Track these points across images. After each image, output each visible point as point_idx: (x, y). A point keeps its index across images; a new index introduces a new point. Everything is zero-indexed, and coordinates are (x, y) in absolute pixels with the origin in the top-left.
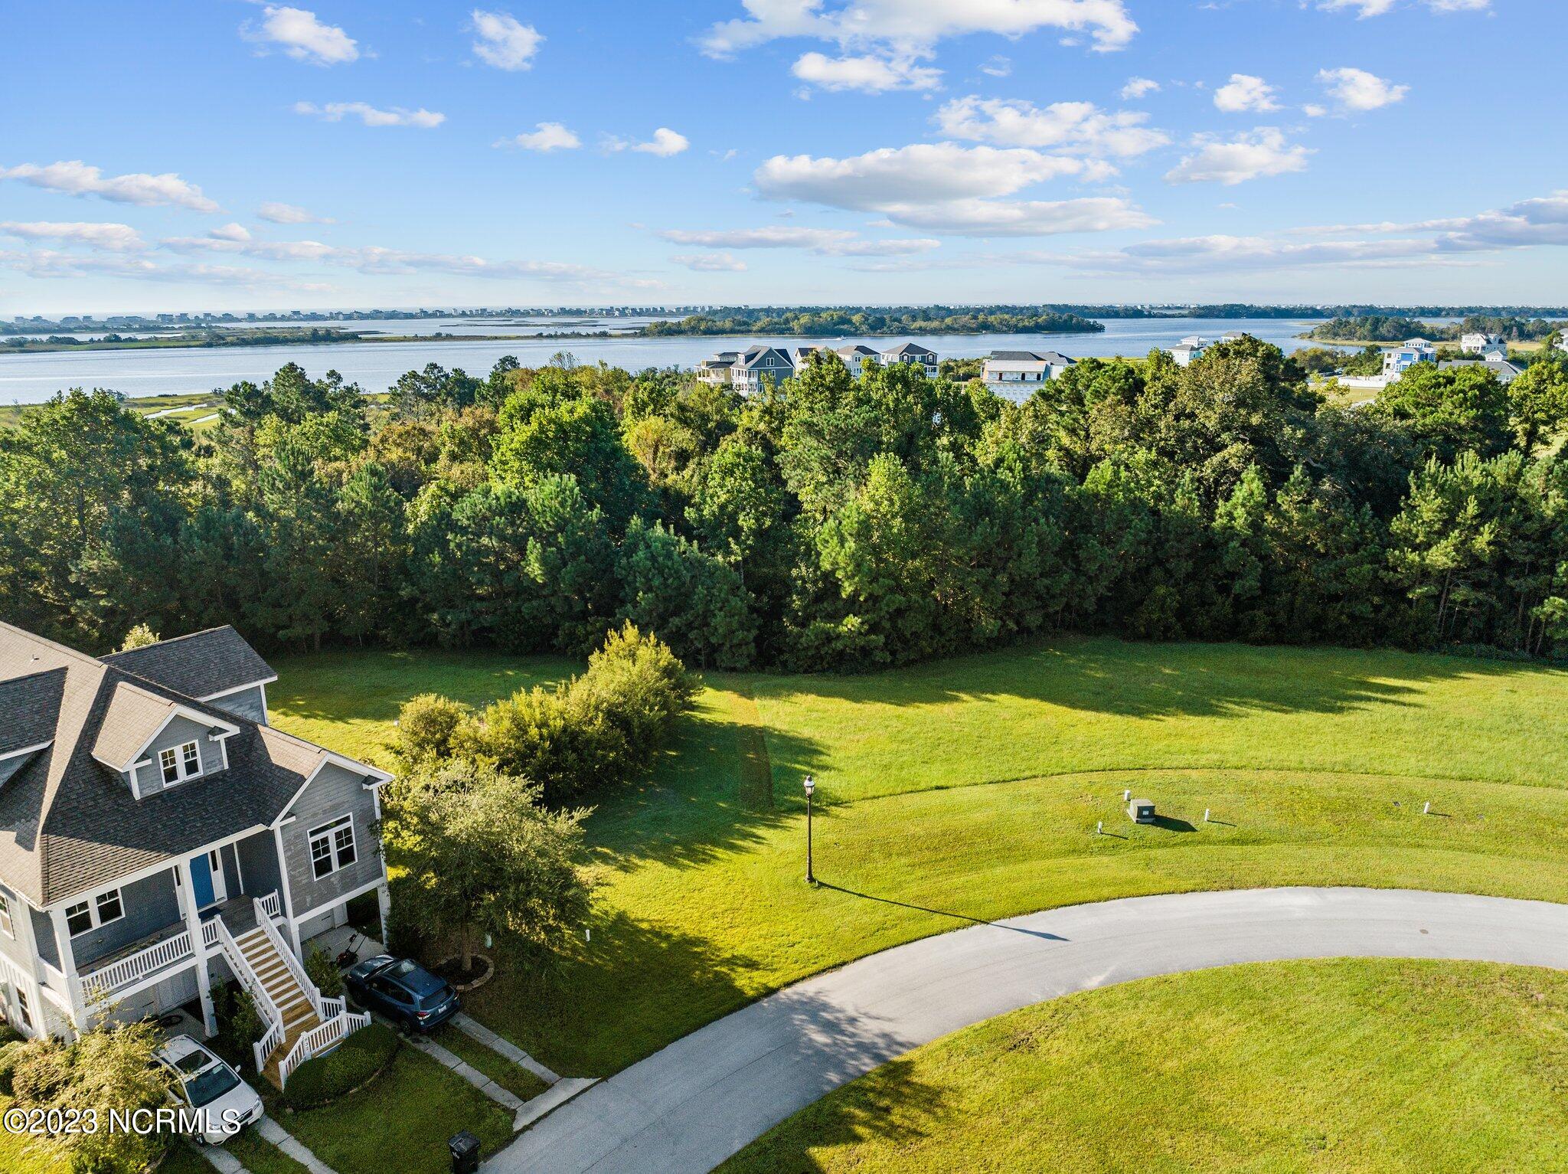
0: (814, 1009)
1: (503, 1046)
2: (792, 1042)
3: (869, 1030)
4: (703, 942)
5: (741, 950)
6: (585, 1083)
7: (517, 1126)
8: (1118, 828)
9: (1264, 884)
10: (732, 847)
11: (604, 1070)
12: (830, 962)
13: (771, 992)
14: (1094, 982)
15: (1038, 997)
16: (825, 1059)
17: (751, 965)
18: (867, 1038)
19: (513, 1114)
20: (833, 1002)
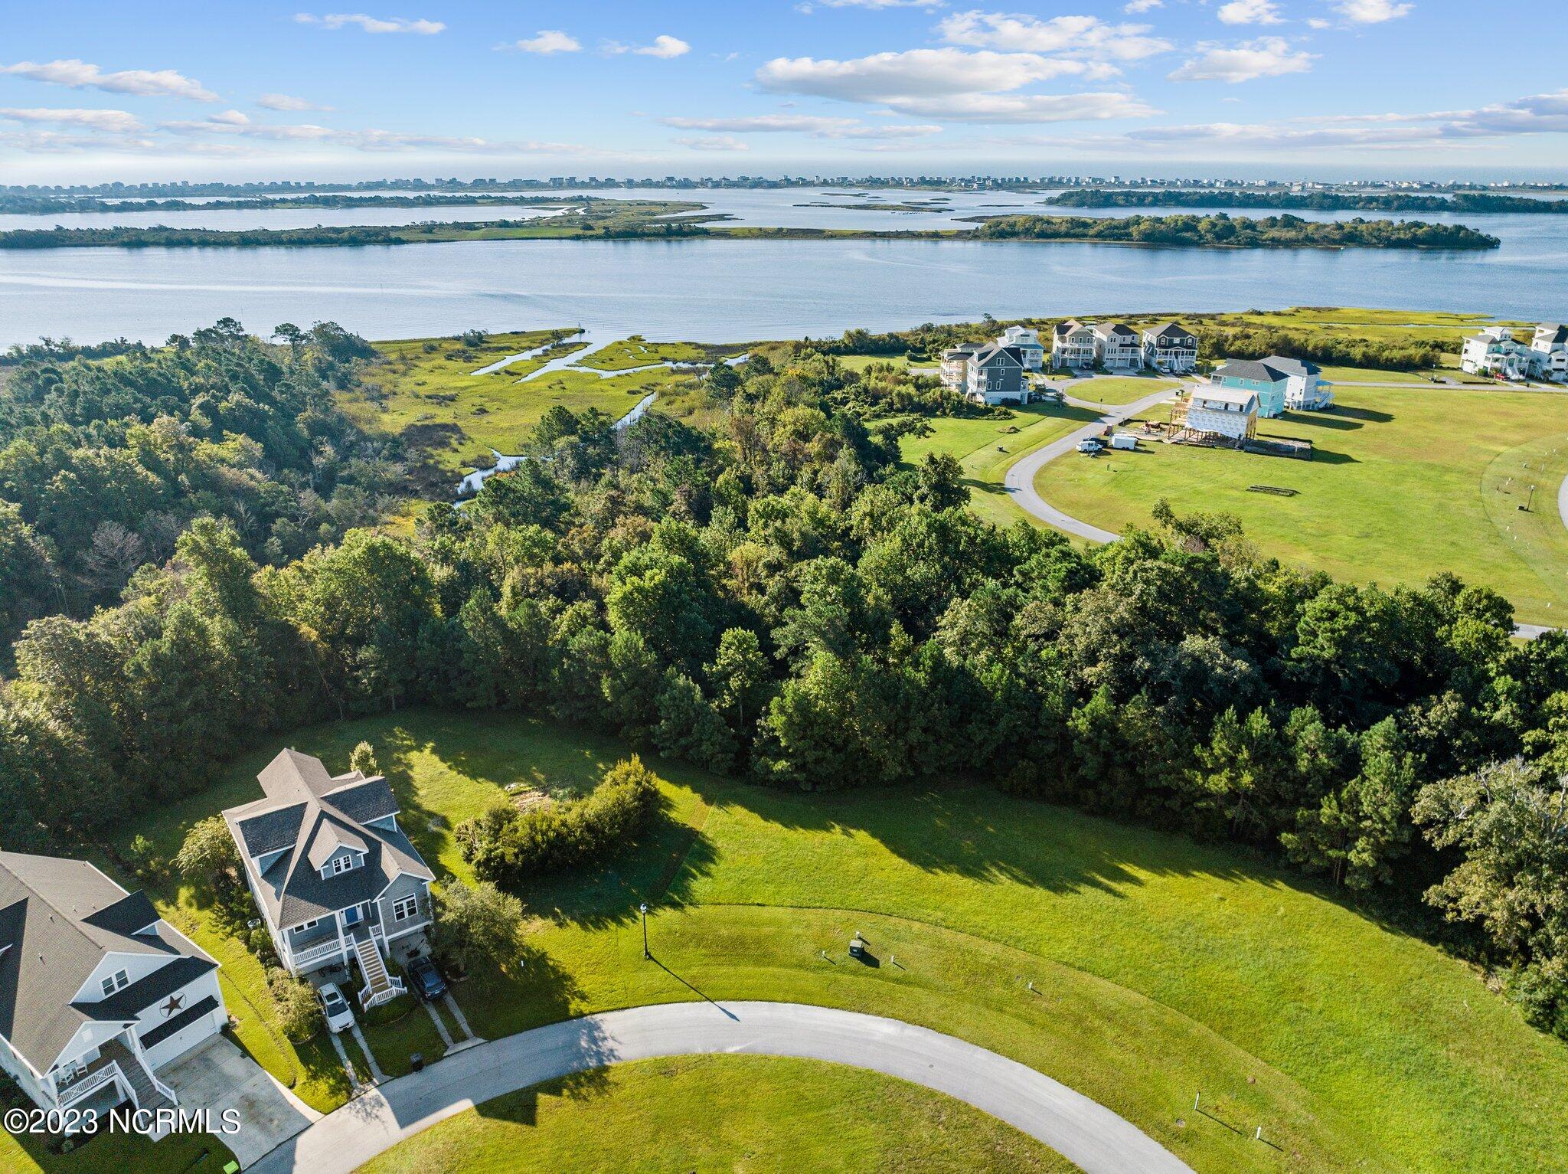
0: (594, 1027)
1: (458, 1014)
2: (572, 1044)
3: (609, 1044)
4: (571, 979)
6: (481, 1041)
7: (445, 1054)
8: (835, 955)
11: (491, 1037)
12: (622, 1005)
13: (582, 1015)
14: (731, 1050)
15: (699, 1051)
16: (579, 1056)
17: (583, 998)
18: (603, 1050)
19: (446, 1048)
20: (604, 1027)
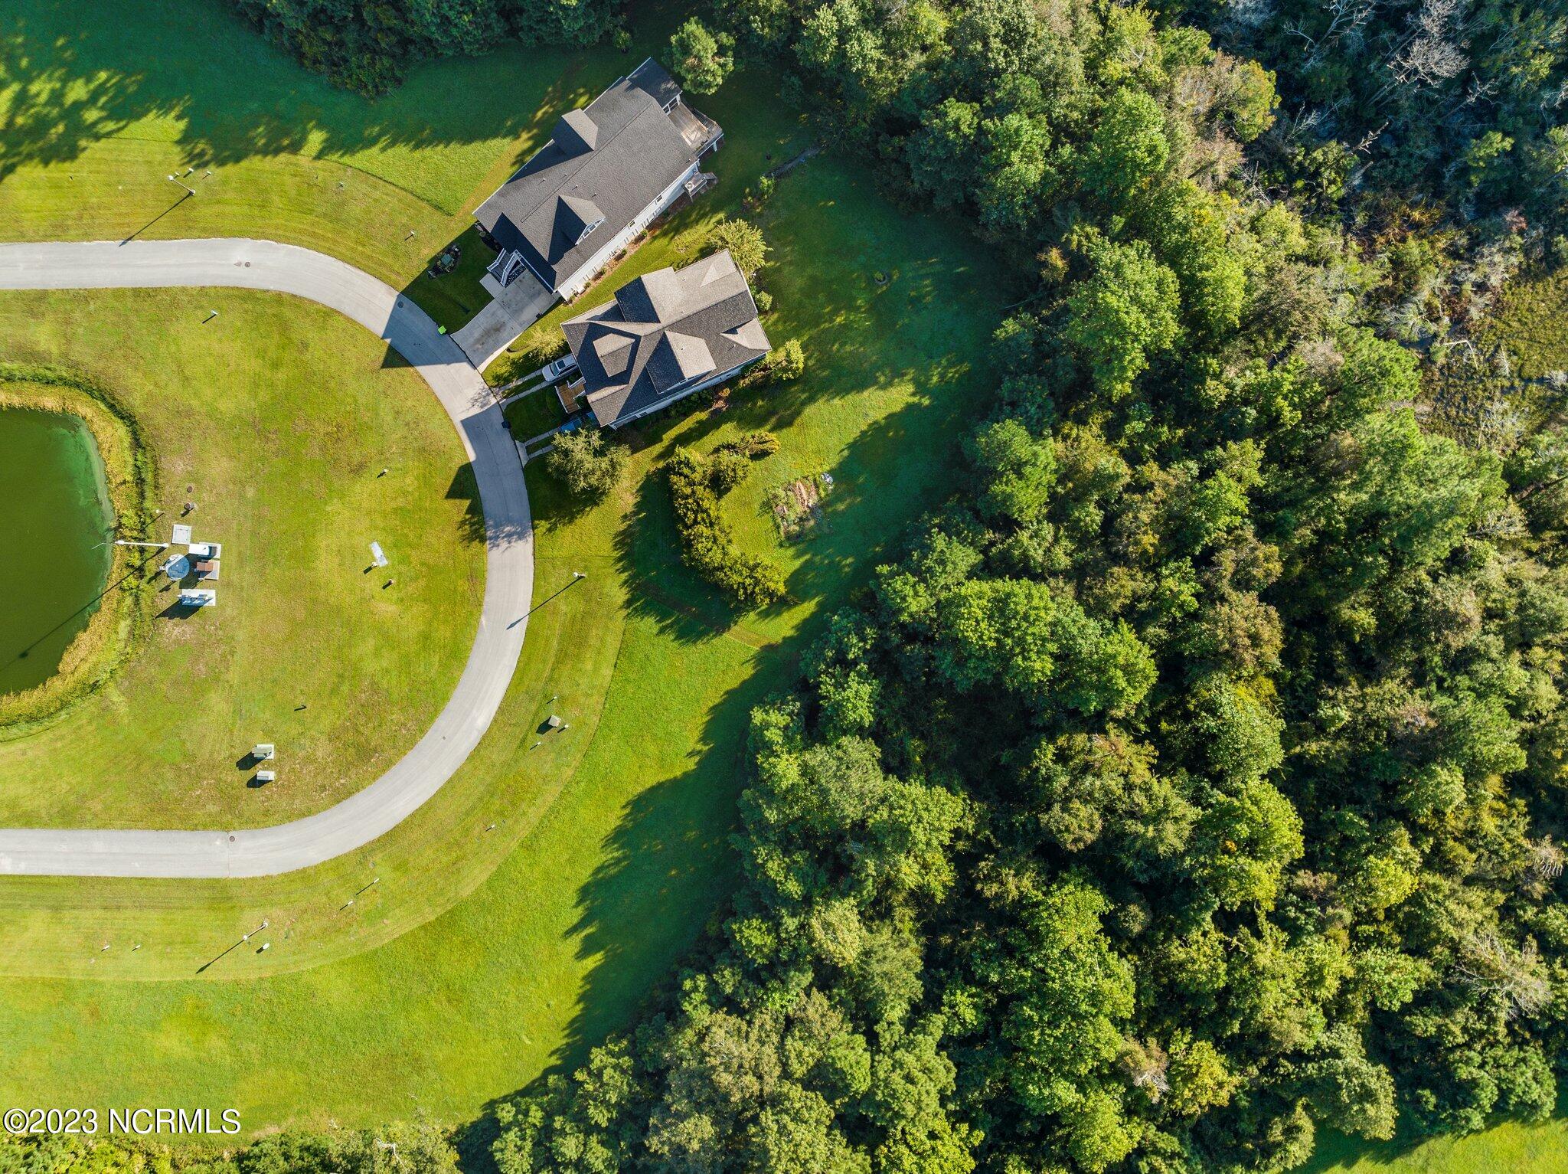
0: (521, 536)
2: (510, 521)
3: (504, 544)
4: (571, 521)
5: (558, 531)
7: (517, 441)
8: (554, 706)
9: (495, 720)
10: (619, 560)
11: (526, 470)
12: (537, 554)
13: (534, 528)
14: (483, 619)
15: (487, 599)
16: (498, 525)
17: (550, 530)
18: (500, 541)
19: (522, 441)
20: (520, 543)
